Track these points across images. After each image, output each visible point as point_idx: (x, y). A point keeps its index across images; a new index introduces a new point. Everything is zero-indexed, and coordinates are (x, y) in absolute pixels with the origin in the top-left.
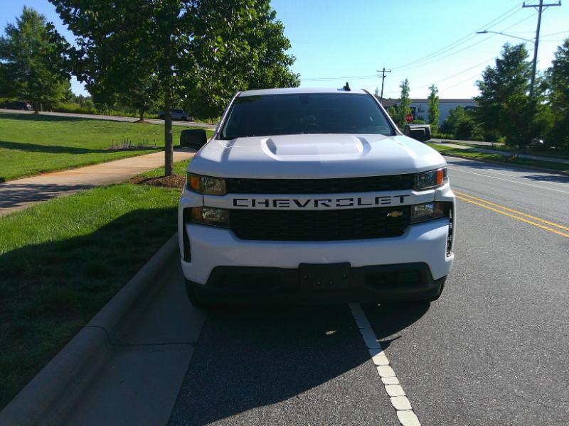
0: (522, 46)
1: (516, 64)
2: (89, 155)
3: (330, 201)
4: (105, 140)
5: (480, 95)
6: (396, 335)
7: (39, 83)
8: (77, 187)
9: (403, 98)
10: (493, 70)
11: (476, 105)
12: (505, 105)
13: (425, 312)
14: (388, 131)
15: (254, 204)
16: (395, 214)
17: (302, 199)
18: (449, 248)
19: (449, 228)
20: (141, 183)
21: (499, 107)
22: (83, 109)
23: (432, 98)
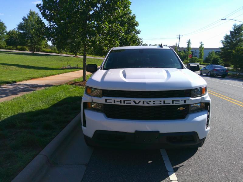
1: (239, 33)
2: (53, 71)
3: (150, 101)
4: (60, 64)
5: (223, 47)
6: (181, 165)
7: (34, 40)
8: (46, 86)
9: (188, 47)
10: (228, 36)
11: (221, 50)
12: (234, 51)
13: (195, 153)
14: (180, 66)
15: (115, 102)
16: (181, 108)
17: (137, 100)
18: (207, 124)
19: (208, 115)
20: (72, 84)
21: (231, 52)
22: (53, 51)
23: (201, 47)
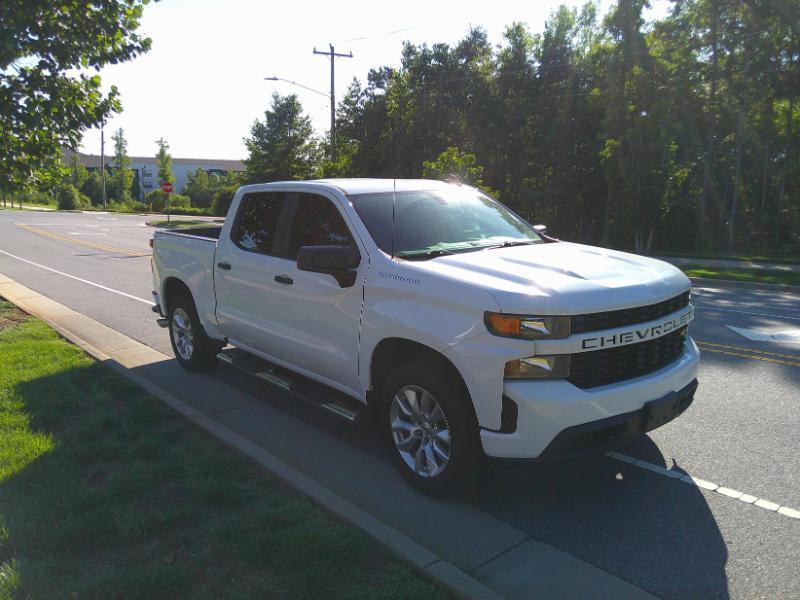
0: (293, 98)
1: (290, 119)
3: (661, 327)
9: (119, 155)
10: (263, 125)
15: (602, 343)
23: (162, 156)
